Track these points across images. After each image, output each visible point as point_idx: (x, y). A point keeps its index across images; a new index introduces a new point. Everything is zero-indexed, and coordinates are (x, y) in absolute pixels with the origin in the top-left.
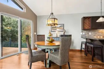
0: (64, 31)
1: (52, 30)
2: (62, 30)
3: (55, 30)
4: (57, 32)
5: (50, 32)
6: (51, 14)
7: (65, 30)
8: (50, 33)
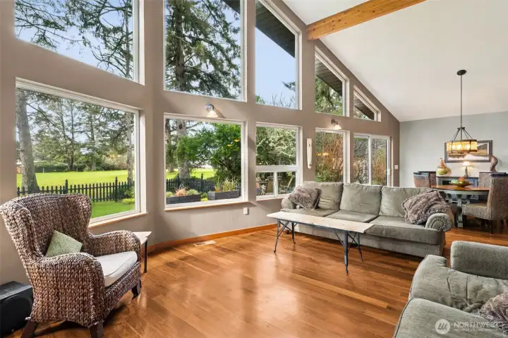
0: (493, 161)
1: (450, 159)
2: (487, 159)
3: (461, 159)
4: (466, 164)
5: (443, 165)
6: (459, 129)
7: (496, 159)
8: (445, 167)
